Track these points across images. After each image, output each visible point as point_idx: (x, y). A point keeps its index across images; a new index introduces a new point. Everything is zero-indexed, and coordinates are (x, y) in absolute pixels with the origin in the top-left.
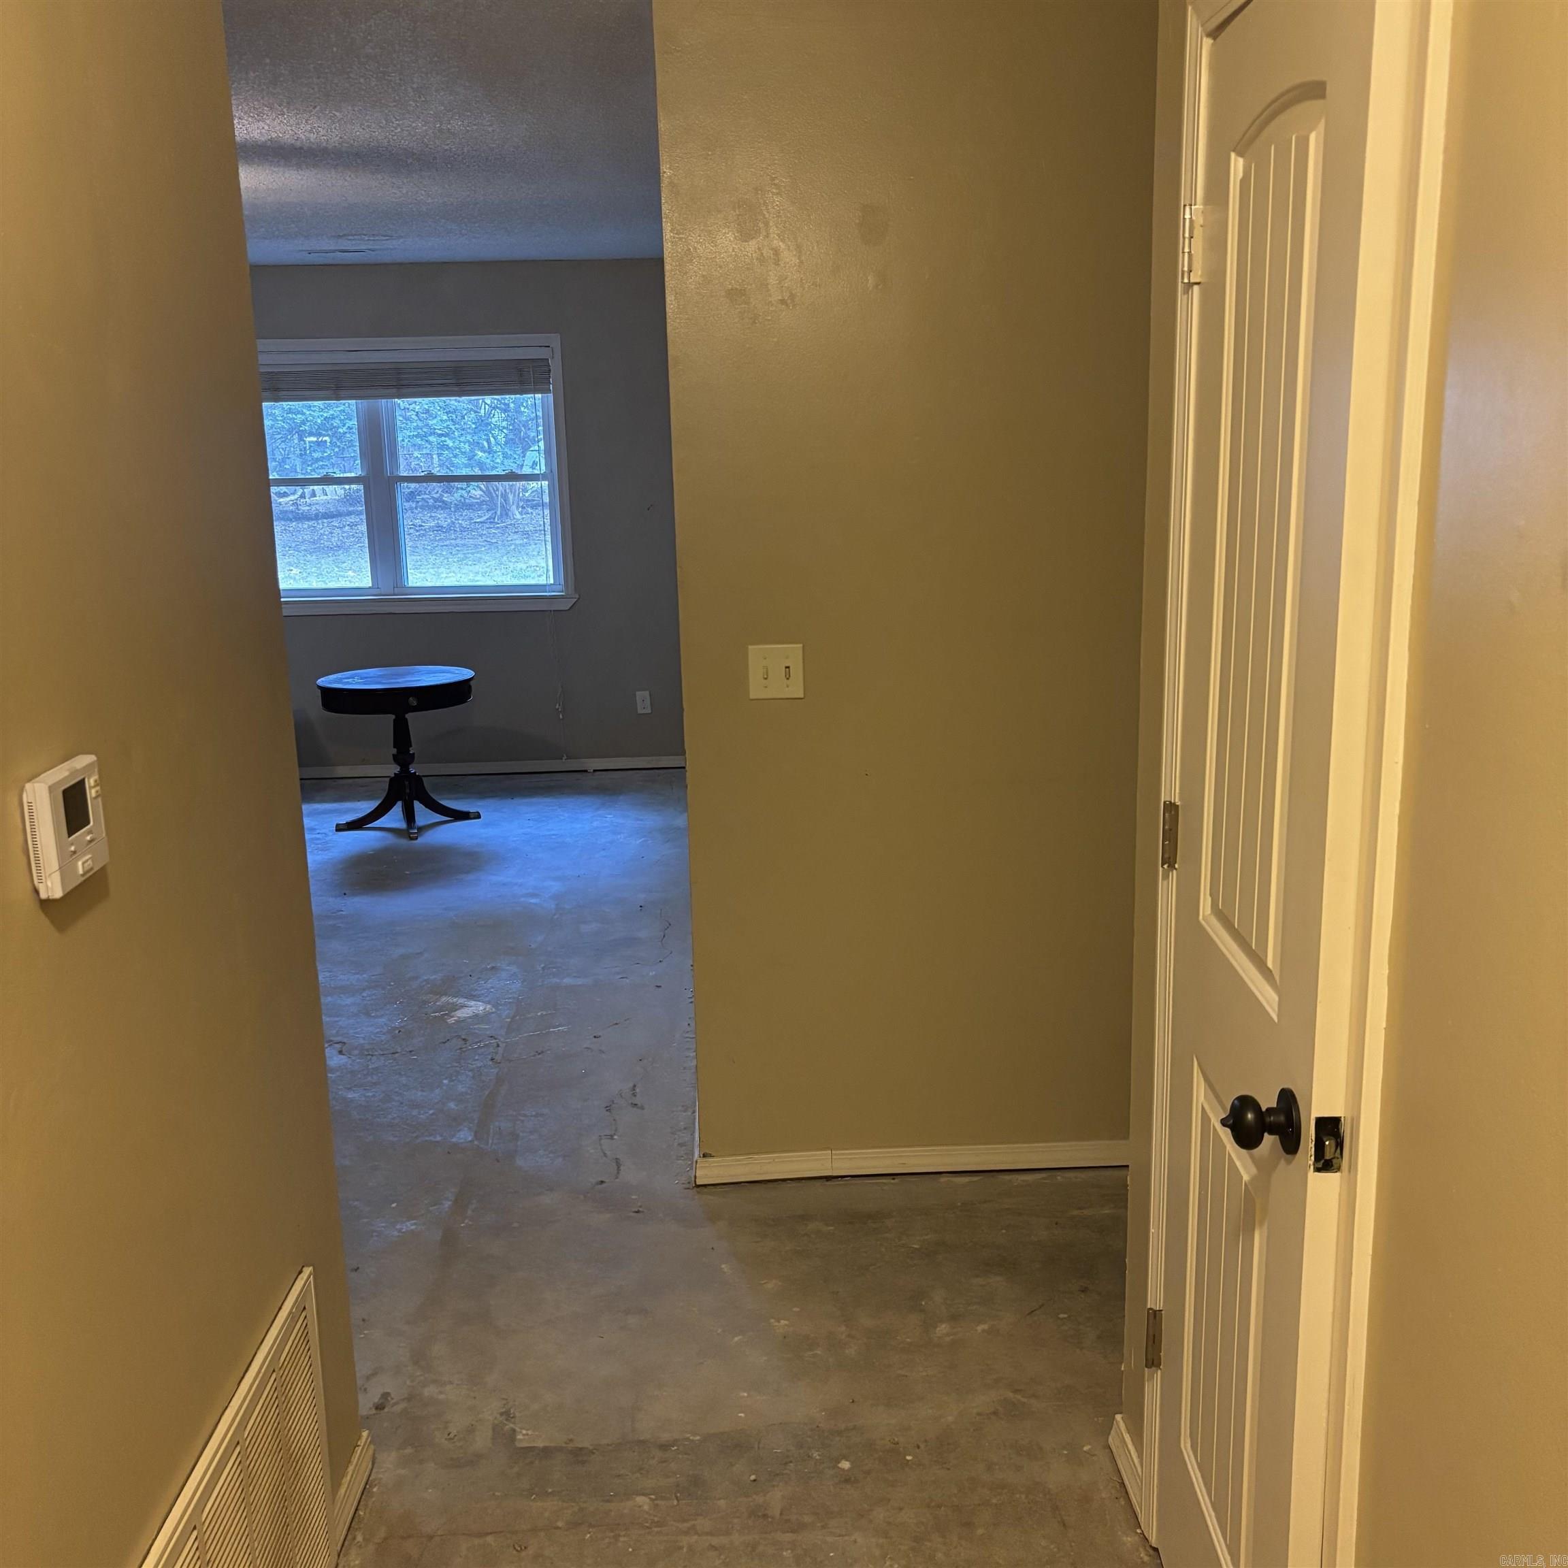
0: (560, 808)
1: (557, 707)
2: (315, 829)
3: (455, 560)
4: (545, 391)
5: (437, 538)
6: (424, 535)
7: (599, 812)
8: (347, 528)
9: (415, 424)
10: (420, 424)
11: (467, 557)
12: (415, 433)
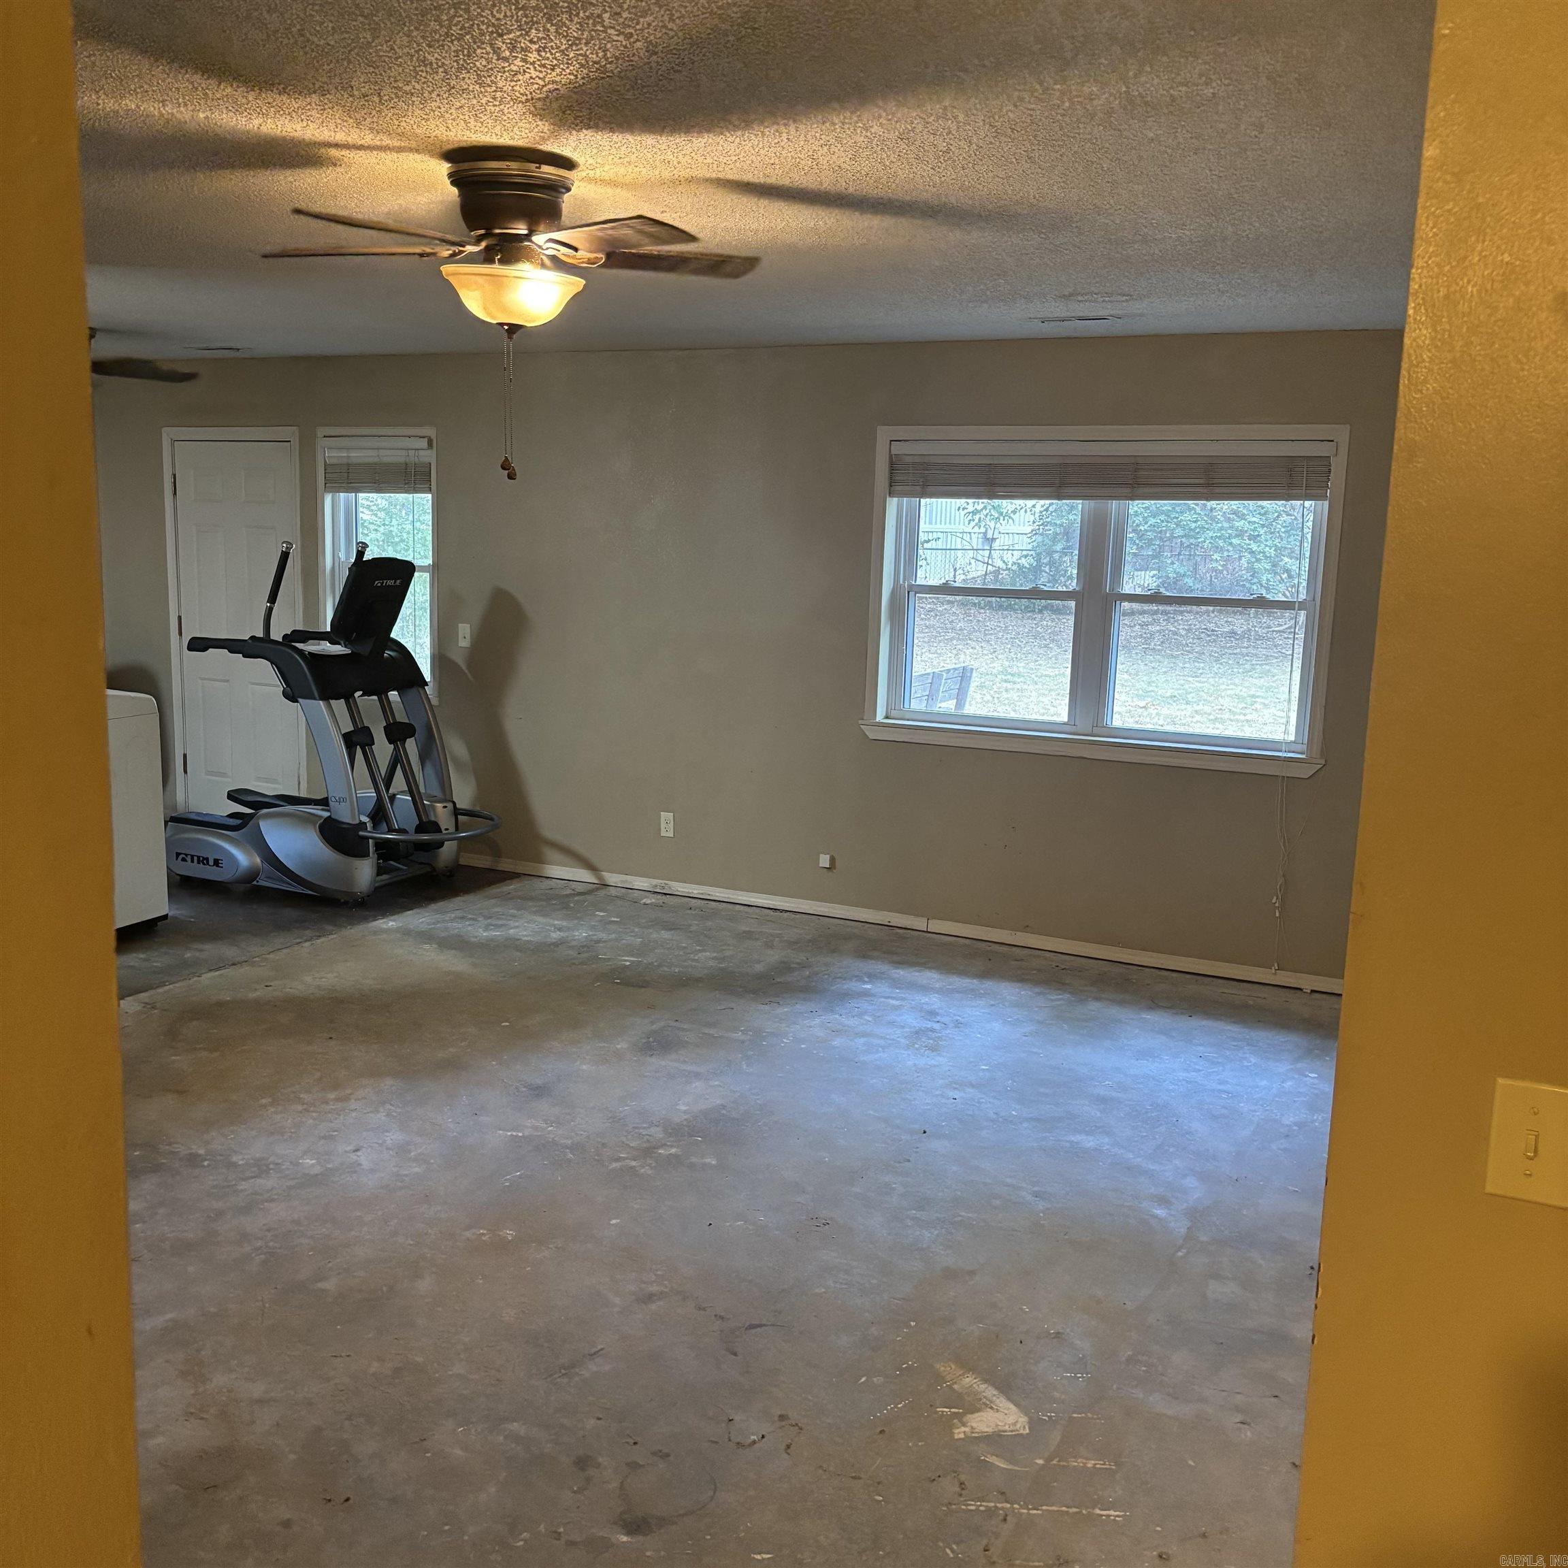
0: (1248, 1045)
1: (1274, 901)
2: (937, 1014)
3: (1240, 671)
4: (1322, 497)
5: (1228, 645)
6: (1215, 641)
7: (1299, 1065)
8: (1137, 627)
9: (1220, 525)
10: (1226, 525)
11: (1254, 669)
12: (1219, 534)
